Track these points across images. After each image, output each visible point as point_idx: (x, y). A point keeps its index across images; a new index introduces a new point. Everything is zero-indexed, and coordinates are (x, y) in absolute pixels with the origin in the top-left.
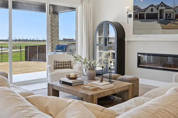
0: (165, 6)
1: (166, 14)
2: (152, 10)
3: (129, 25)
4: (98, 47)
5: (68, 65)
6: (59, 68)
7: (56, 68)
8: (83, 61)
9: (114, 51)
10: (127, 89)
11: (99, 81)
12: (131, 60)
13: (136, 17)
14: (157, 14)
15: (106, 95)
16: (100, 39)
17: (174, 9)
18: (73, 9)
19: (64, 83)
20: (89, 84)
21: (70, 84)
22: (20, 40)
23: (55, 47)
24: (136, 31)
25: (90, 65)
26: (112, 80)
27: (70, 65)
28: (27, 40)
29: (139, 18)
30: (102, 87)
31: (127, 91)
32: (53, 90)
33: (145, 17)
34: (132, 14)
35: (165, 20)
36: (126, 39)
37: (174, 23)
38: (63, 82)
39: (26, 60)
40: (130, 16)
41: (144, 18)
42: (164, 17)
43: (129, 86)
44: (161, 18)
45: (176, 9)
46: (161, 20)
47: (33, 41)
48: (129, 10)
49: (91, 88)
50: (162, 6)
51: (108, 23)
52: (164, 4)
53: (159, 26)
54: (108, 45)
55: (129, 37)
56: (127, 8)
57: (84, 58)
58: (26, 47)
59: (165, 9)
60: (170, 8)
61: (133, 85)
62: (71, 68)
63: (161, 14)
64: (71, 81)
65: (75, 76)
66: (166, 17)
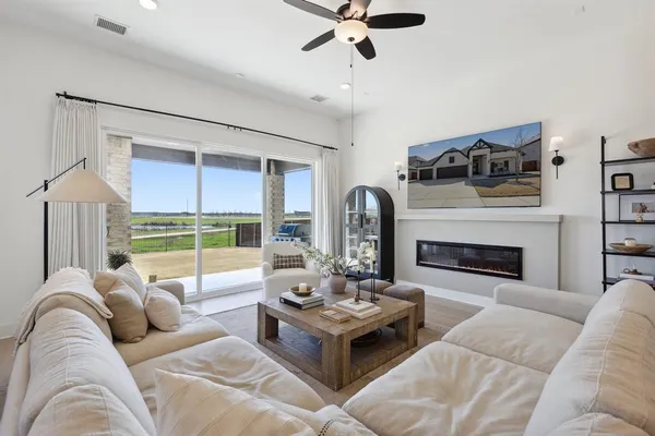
0: (490, 146)
1: (493, 165)
2: (452, 160)
3: (400, 193)
4: (347, 229)
5: (298, 262)
6: (282, 267)
7: (276, 267)
8: (323, 259)
9: (375, 237)
10: (404, 314)
11: (353, 300)
12: (405, 252)
13: (413, 177)
14: (466, 166)
15: (367, 331)
16: (351, 215)
17: (518, 150)
18: (306, 166)
19: (287, 302)
20: (334, 306)
21: (298, 306)
22: (230, 214)
23: (278, 227)
24: (414, 203)
25: (335, 266)
26: (377, 295)
27: (301, 261)
28: (241, 214)
29: (421, 179)
30: (360, 315)
31: (407, 318)
32: (267, 315)
33: (435, 175)
34: (406, 173)
35: (490, 176)
36: (396, 217)
37: (519, 183)
38: (285, 299)
39: (238, 245)
40: (402, 177)
41: (431, 178)
42: (488, 173)
43: (409, 309)
44: (476, 173)
45: (524, 151)
46: (477, 177)
47: (250, 215)
48: (400, 167)
49: (338, 317)
50: (480, 148)
51: (363, 190)
52: (485, 143)
53: (472, 190)
54: (365, 226)
55: (401, 212)
56: (397, 164)
57: (325, 253)
58: (238, 225)
59: (489, 154)
60: (506, 149)
61: (416, 306)
62: (303, 267)
63: (477, 167)
64: (299, 300)
65: (309, 289)
66: (492, 171)
